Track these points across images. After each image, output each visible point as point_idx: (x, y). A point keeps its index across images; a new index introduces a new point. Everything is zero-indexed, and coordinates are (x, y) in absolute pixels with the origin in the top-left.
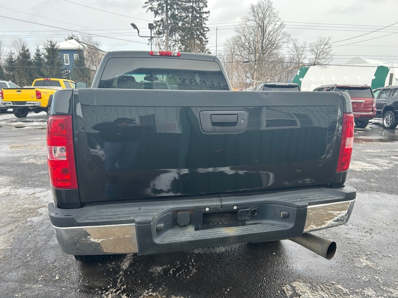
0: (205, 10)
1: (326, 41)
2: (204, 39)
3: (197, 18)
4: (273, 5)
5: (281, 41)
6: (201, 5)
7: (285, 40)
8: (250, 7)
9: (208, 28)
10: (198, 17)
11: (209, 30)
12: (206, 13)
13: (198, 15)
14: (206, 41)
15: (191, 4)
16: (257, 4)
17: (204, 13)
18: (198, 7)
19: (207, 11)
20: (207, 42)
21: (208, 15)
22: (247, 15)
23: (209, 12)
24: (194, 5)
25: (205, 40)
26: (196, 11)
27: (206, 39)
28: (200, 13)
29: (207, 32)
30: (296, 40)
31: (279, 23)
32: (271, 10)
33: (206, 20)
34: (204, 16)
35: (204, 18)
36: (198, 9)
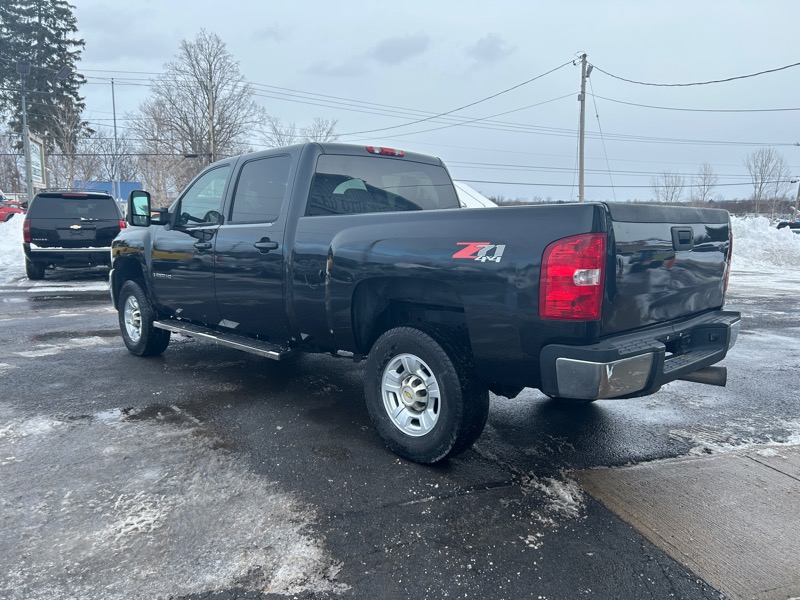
0: (70, 36)
1: (330, 126)
2: (74, 99)
3: (52, 51)
4: (226, 48)
5: (249, 120)
6: (61, 24)
7: (255, 118)
8: (181, 45)
9: (82, 77)
10: (54, 51)
11: (85, 82)
12: (76, 43)
13: (55, 46)
14: (79, 105)
15: (36, 19)
16: (194, 43)
17: (69, 42)
18: (55, 29)
19: (78, 40)
20: (83, 106)
21: (80, 48)
22: (176, 60)
23: (81, 43)
24: (43, 22)
25: (77, 103)
26: (51, 37)
27: (78, 99)
28: (60, 42)
29: (82, 85)
30: (276, 120)
31: (241, 84)
32: (225, 58)
33: (76, 58)
34: (71, 49)
35: (70, 54)
36: (53, 32)
